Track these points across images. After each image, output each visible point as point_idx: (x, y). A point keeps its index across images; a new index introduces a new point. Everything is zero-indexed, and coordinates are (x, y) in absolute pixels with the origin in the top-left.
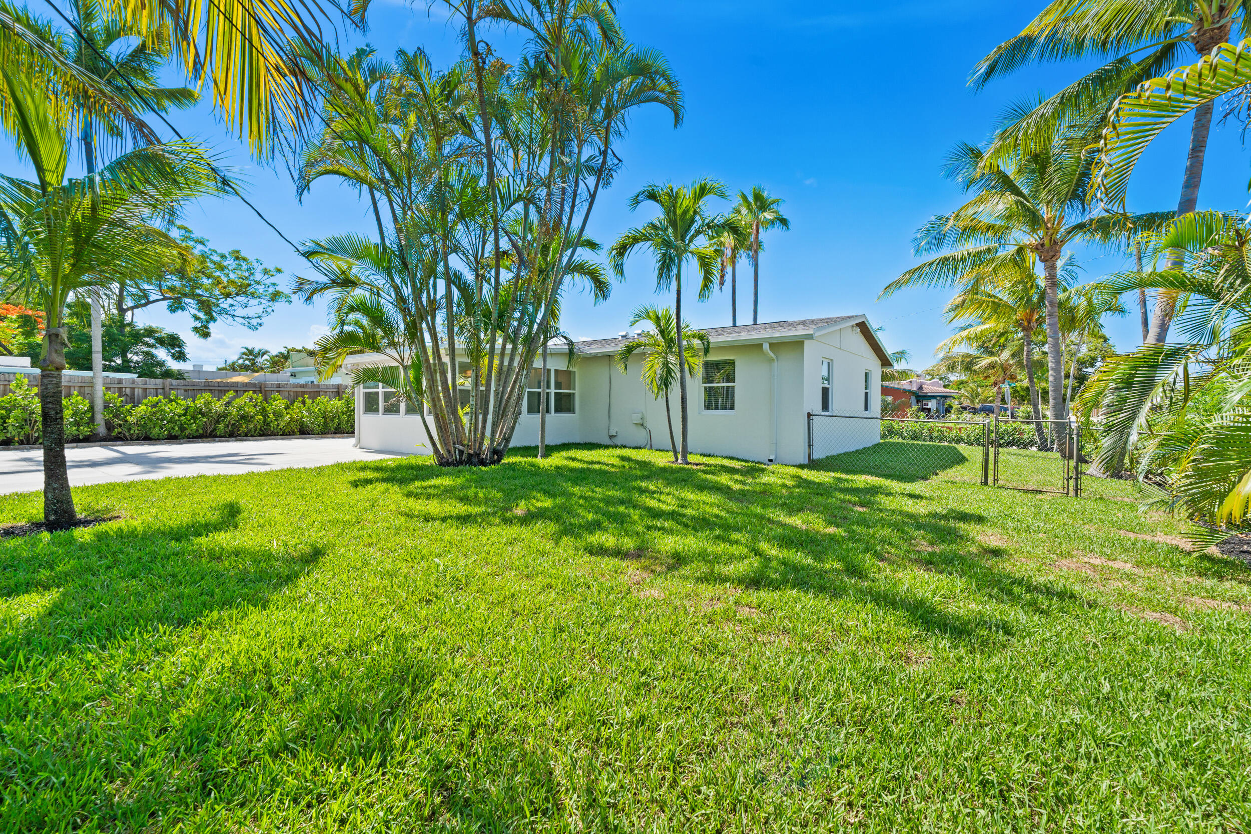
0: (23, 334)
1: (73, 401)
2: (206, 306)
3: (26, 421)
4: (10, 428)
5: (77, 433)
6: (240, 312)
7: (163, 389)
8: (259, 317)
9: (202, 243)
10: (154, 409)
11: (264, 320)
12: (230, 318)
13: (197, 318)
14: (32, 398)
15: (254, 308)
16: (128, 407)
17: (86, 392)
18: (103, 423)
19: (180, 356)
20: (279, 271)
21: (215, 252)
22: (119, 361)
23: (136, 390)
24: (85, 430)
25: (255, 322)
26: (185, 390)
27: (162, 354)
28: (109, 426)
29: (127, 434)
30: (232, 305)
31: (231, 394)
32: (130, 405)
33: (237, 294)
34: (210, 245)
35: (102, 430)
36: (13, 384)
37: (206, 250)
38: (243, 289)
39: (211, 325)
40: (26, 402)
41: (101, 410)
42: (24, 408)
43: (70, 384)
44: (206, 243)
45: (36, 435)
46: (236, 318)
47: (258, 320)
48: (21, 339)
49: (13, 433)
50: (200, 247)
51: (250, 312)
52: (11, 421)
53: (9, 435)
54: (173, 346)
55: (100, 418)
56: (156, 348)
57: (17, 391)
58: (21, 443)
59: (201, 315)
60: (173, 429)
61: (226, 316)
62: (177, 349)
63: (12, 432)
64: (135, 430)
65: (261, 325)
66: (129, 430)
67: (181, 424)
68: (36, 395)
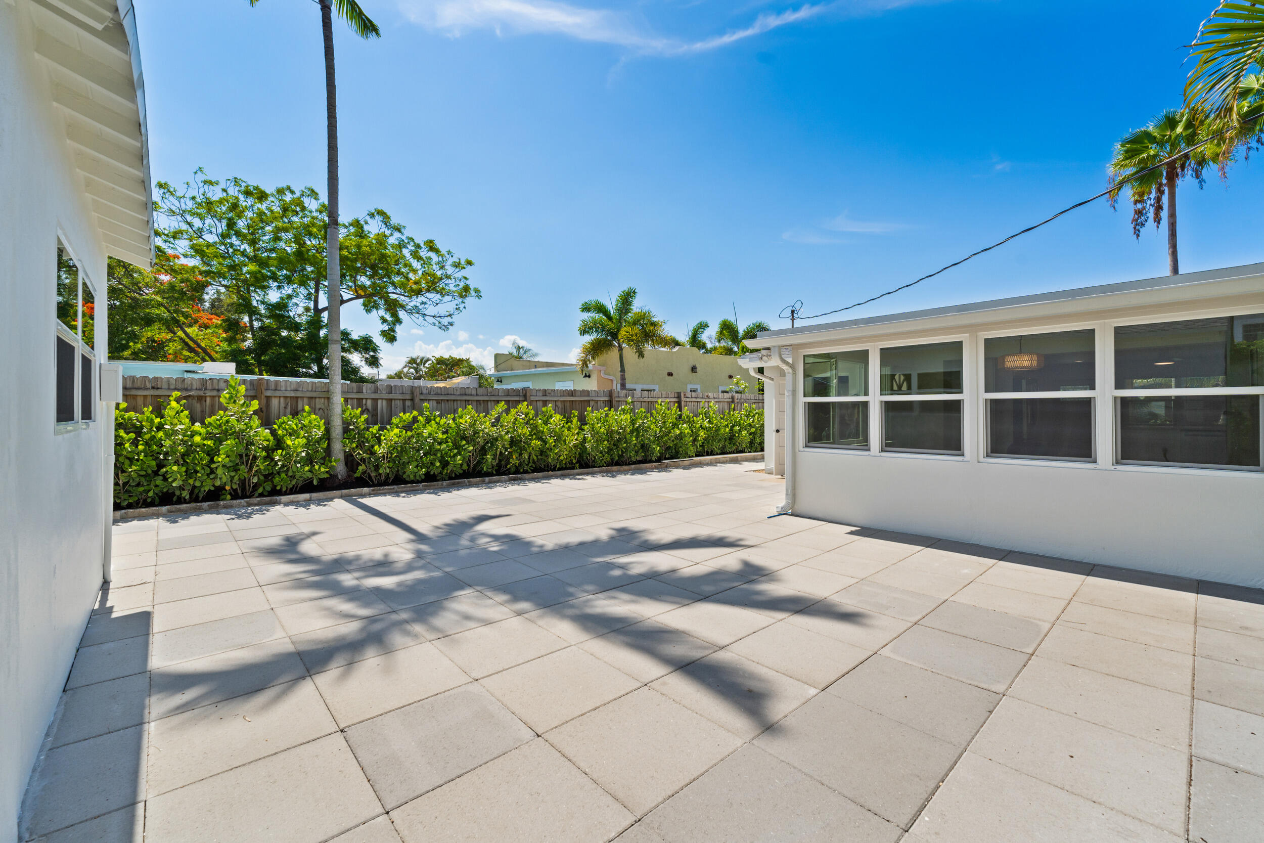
0: (226, 340)
1: (306, 422)
2: (393, 307)
3: (241, 456)
4: (220, 471)
5: (309, 475)
6: (431, 310)
7: (412, 400)
8: (450, 315)
9: (398, 230)
10: (409, 433)
11: (455, 319)
12: (421, 318)
13: (384, 321)
14: (250, 418)
15: (448, 305)
16: (375, 429)
17: (318, 406)
18: (341, 456)
19: (374, 362)
20: (469, 263)
21: (413, 240)
22: (315, 368)
23: (380, 402)
24: (322, 470)
25: (445, 321)
26: (438, 402)
27: (356, 359)
28: (350, 461)
29: (373, 474)
30: (423, 303)
31: (502, 406)
32: (376, 427)
33: (428, 291)
34: (407, 233)
35: (340, 468)
36: (225, 394)
37: (404, 238)
38: (433, 284)
39: (398, 328)
40: (243, 427)
41: (340, 436)
42: (238, 435)
43: (299, 394)
44: (402, 230)
45: (255, 480)
46: (427, 318)
47: (449, 319)
48: (224, 345)
49: (224, 480)
50: (397, 235)
51: (442, 309)
52: (220, 459)
53: (218, 483)
54: (367, 350)
55: (338, 447)
56: (350, 353)
57: (231, 406)
58: (235, 496)
59: (388, 317)
60: (432, 464)
61: (417, 315)
62: (372, 354)
63: (223, 477)
64: (385, 469)
65: (451, 324)
66: (377, 468)
67: (442, 456)
68: (255, 412)
